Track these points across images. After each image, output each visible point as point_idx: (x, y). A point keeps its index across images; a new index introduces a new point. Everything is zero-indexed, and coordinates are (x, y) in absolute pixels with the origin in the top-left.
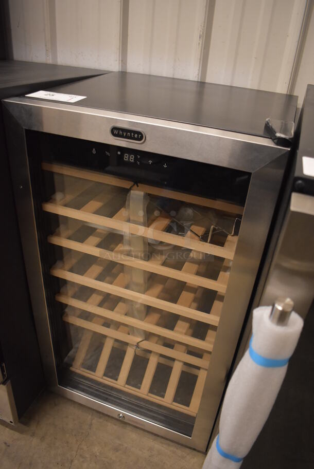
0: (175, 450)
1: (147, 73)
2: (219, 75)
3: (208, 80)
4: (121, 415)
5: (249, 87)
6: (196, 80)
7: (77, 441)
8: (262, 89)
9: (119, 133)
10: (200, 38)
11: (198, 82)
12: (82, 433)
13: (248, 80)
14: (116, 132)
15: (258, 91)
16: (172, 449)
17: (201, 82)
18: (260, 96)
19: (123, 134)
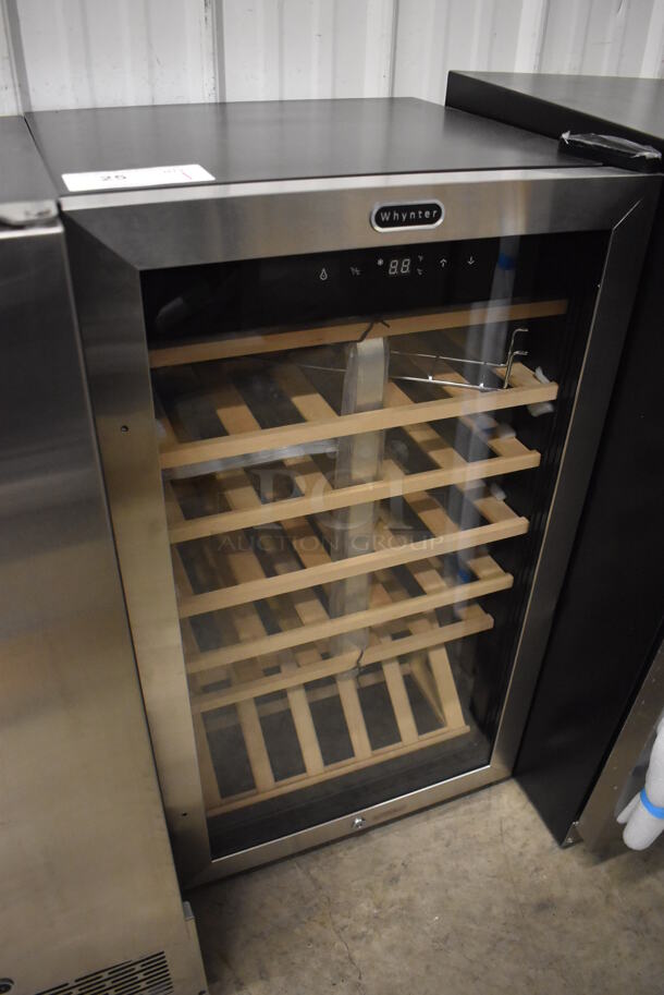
0: (467, 807)
1: (87, 104)
2: (254, 84)
3: (229, 99)
4: (357, 821)
5: (314, 96)
6: (213, 101)
8: (340, 95)
9: (391, 217)
11: (216, 104)
12: (316, 905)
13: (310, 84)
14: (385, 217)
15: (334, 101)
16: (462, 809)
17: (220, 103)
18: (339, 109)
19: (401, 217)
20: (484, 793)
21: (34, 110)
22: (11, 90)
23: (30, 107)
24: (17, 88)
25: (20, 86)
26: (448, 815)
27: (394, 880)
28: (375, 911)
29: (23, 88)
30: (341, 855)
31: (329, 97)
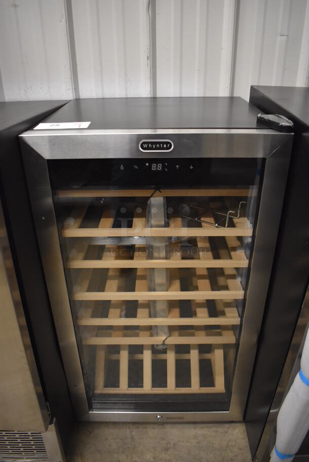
0: (216, 429)
1: (100, 96)
2: (168, 89)
3: (158, 95)
4: (158, 417)
5: (196, 95)
6: (149, 96)
7: (127, 456)
8: (207, 95)
9: (148, 146)
10: (148, 58)
11: (151, 98)
12: (128, 447)
13: (194, 90)
14: (145, 146)
15: (204, 97)
16: (213, 429)
17: (153, 98)
18: (207, 102)
19: (152, 147)
20: (227, 425)
21: (81, 98)
22: (71, 91)
23: (79, 97)
24: (74, 90)
25: (75, 89)
26: (205, 429)
27: (167, 449)
28: (152, 460)
29: (76, 89)
30: (149, 430)
31: (202, 96)
